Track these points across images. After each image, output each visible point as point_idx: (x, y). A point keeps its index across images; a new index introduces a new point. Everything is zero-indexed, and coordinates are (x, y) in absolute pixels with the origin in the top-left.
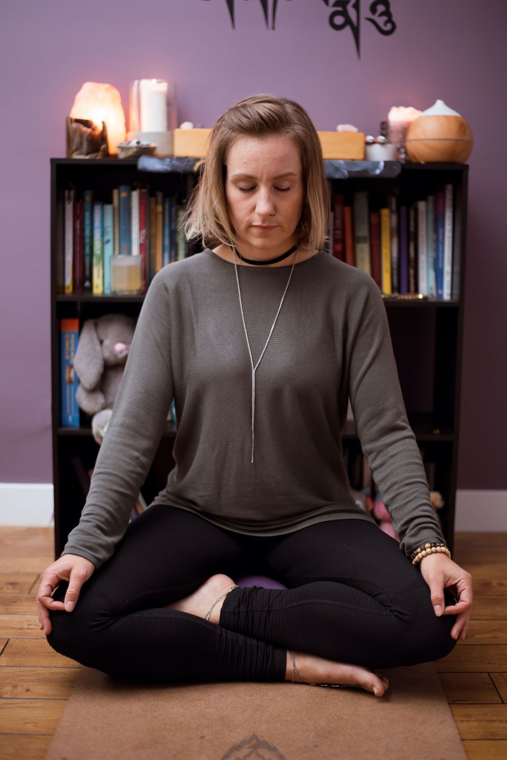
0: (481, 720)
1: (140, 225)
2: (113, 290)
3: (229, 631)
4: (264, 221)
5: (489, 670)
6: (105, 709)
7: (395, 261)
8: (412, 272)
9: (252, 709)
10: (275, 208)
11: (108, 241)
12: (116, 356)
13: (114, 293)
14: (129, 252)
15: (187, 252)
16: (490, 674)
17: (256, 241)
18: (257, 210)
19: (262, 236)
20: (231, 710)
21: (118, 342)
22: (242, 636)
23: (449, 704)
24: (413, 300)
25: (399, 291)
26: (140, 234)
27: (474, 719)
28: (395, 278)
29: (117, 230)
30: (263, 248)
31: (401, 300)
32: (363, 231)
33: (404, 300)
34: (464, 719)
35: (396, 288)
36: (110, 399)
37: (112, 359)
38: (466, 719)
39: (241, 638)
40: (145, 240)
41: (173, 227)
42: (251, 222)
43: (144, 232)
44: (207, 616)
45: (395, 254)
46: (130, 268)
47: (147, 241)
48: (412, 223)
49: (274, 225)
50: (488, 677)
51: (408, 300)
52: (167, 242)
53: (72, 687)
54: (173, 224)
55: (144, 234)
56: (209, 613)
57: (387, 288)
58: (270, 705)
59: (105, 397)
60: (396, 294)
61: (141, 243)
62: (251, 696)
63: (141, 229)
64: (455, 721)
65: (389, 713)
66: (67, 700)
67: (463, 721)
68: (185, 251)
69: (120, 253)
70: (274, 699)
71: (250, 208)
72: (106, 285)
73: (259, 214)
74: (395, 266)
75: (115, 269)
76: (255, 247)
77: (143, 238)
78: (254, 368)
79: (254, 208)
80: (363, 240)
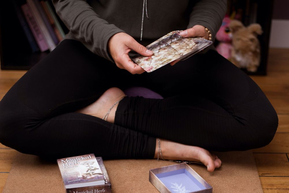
0: (280, 189)
3: (119, 127)
5: (287, 152)
6: (33, 179)
9: (130, 179)
16: (287, 154)
20: (116, 180)
22: (128, 129)
23: (260, 176)
27: (275, 188)
34: (269, 187)
38: (270, 188)
39: (127, 131)
44: (106, 116)
50: (286, 157)
53: (12, 163)
56: (108, 114)
58: (142, 176)
62: (130, 170)
64: (263, 188)
65: (220, 183)
66: (8, 173)
67: (268, 189)
70: (145, 172)
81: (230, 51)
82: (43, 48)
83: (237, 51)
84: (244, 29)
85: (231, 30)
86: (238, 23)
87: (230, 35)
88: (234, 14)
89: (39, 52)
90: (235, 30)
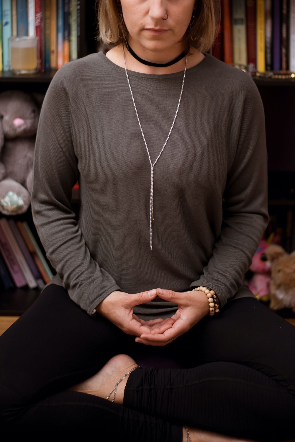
1: (36, 9)
2: (11, 68)
3: (130, 410)
4: (156, 25)
7: (269, 40)
8: (284, 51)
10: (167, 12)
11: (7, 23)
12: (15, 130)
13: (12, 72)
14: (27, 34)
15: (79, 34)
17: (149, 44)
18: (150, 13)
19: (154, 38)
21: (16, 117)
22: (143, 414)
24: (286, 79)
25: (272, 69)
26: (36, 17)
28: (269, 56)
29: (14, 13)
30: (155, 50)
31: (275, 79)
32: (240, 14)
33: (278, 79)
35: (269, 66)
36: (10, 169)
37: (11, 133)
40: (41, 22)
41: (66, 10)
42: (144, 26)
43: (39, 15)
45: (269, 35)
46: (27, 50)
47: (43, 24)
48: (285, 7)
49: (166, 28)
51: (282, 79)
52: (61, 23)
54: (66, 7)
55: (40, 17)
57: (261, 67)
59: (6, 168)
60: (271, 74)
61: (37, 25)
63: (36, 13)
68: (78, 33)
69: (18, 35)
71: (144, 11)
72: (6, 63)
73: (152, 18)
74: (269, 45)
75: (14, 51)
76: (148, 49)
77: (39, 20)
78: (152, 165)
79: (147, 12)
80: (240, 21)
81: (268, 285)
82: (19, 283)
83: (279, 286)
84: (285, 257)
85: (268, 257)
86: (278, 249)
87: (268, 264)
88: (272, 236)
89: (14, 287)
90: (275, 258)
